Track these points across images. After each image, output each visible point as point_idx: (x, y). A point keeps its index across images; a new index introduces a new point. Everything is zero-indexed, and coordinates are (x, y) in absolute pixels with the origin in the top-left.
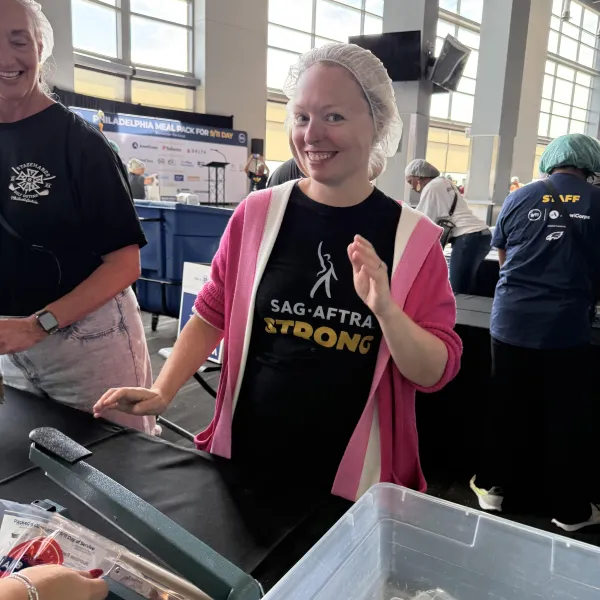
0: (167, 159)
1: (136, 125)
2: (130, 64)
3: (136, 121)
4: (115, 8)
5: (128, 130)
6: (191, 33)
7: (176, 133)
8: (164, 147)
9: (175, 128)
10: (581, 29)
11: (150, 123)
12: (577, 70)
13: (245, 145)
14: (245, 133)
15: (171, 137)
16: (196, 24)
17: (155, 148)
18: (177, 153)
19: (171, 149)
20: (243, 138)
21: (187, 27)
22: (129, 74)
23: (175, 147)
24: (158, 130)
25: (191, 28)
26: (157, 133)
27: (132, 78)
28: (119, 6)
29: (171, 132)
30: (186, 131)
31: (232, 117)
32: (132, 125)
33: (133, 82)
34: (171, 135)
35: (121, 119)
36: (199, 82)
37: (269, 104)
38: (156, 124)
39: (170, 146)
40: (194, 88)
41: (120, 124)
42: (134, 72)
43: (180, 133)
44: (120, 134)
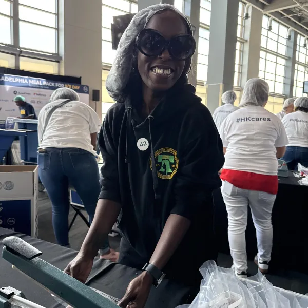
0: (36, 101)
1: (16, 81)
2: (19, 48)
3: (16, 79)
4: (10, 17)
5: (10, 83)
6: (57, 31)
7: (43, 86)
8: (35, 94)
9: (42, 83)
10: (278, 36)
11: (26, 80)
12: (277, 56)
13: (87, 93)
14: (88, 87)
15: (40, 88)
16: (60, 26)
17: (30, 94)
18: (42, 97)
19: (40, 95)
20: (86, 89)
21: (55, 28)
22: (17, 53)
23: (41, 93)
24: (31, 84)
25: (57, 29)
26: (30, 85)
27: (20, 56)
28: (12, 15)
29: (39, 85)
30: (49, 85)
31: (81, 77)
32: (13, 81)
33: (21, 58)
34: (39, 87)
35: (6, 78)
36: (61, 58)
37: (103, 71)
38: (30, 80)
39: (38, 93)
40: (58, 62)
41: (5, 80)
42: (21, 52)
43: (45, 86)
44: (5, 86)
